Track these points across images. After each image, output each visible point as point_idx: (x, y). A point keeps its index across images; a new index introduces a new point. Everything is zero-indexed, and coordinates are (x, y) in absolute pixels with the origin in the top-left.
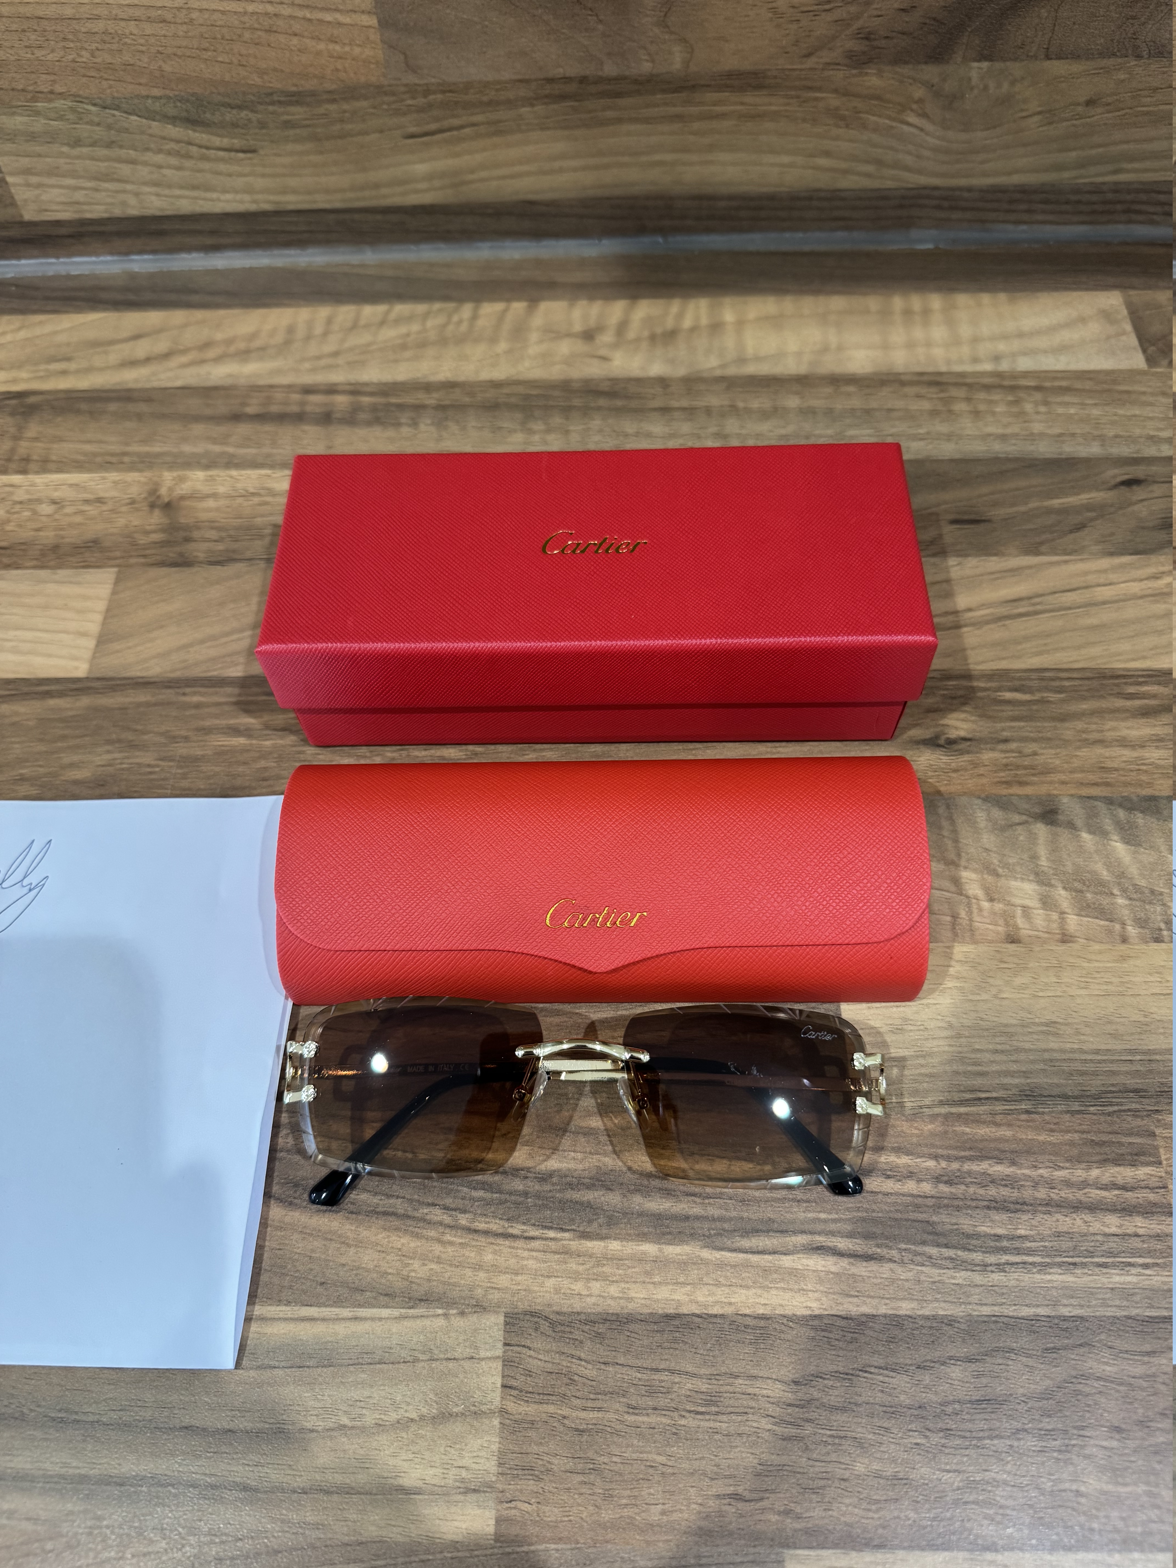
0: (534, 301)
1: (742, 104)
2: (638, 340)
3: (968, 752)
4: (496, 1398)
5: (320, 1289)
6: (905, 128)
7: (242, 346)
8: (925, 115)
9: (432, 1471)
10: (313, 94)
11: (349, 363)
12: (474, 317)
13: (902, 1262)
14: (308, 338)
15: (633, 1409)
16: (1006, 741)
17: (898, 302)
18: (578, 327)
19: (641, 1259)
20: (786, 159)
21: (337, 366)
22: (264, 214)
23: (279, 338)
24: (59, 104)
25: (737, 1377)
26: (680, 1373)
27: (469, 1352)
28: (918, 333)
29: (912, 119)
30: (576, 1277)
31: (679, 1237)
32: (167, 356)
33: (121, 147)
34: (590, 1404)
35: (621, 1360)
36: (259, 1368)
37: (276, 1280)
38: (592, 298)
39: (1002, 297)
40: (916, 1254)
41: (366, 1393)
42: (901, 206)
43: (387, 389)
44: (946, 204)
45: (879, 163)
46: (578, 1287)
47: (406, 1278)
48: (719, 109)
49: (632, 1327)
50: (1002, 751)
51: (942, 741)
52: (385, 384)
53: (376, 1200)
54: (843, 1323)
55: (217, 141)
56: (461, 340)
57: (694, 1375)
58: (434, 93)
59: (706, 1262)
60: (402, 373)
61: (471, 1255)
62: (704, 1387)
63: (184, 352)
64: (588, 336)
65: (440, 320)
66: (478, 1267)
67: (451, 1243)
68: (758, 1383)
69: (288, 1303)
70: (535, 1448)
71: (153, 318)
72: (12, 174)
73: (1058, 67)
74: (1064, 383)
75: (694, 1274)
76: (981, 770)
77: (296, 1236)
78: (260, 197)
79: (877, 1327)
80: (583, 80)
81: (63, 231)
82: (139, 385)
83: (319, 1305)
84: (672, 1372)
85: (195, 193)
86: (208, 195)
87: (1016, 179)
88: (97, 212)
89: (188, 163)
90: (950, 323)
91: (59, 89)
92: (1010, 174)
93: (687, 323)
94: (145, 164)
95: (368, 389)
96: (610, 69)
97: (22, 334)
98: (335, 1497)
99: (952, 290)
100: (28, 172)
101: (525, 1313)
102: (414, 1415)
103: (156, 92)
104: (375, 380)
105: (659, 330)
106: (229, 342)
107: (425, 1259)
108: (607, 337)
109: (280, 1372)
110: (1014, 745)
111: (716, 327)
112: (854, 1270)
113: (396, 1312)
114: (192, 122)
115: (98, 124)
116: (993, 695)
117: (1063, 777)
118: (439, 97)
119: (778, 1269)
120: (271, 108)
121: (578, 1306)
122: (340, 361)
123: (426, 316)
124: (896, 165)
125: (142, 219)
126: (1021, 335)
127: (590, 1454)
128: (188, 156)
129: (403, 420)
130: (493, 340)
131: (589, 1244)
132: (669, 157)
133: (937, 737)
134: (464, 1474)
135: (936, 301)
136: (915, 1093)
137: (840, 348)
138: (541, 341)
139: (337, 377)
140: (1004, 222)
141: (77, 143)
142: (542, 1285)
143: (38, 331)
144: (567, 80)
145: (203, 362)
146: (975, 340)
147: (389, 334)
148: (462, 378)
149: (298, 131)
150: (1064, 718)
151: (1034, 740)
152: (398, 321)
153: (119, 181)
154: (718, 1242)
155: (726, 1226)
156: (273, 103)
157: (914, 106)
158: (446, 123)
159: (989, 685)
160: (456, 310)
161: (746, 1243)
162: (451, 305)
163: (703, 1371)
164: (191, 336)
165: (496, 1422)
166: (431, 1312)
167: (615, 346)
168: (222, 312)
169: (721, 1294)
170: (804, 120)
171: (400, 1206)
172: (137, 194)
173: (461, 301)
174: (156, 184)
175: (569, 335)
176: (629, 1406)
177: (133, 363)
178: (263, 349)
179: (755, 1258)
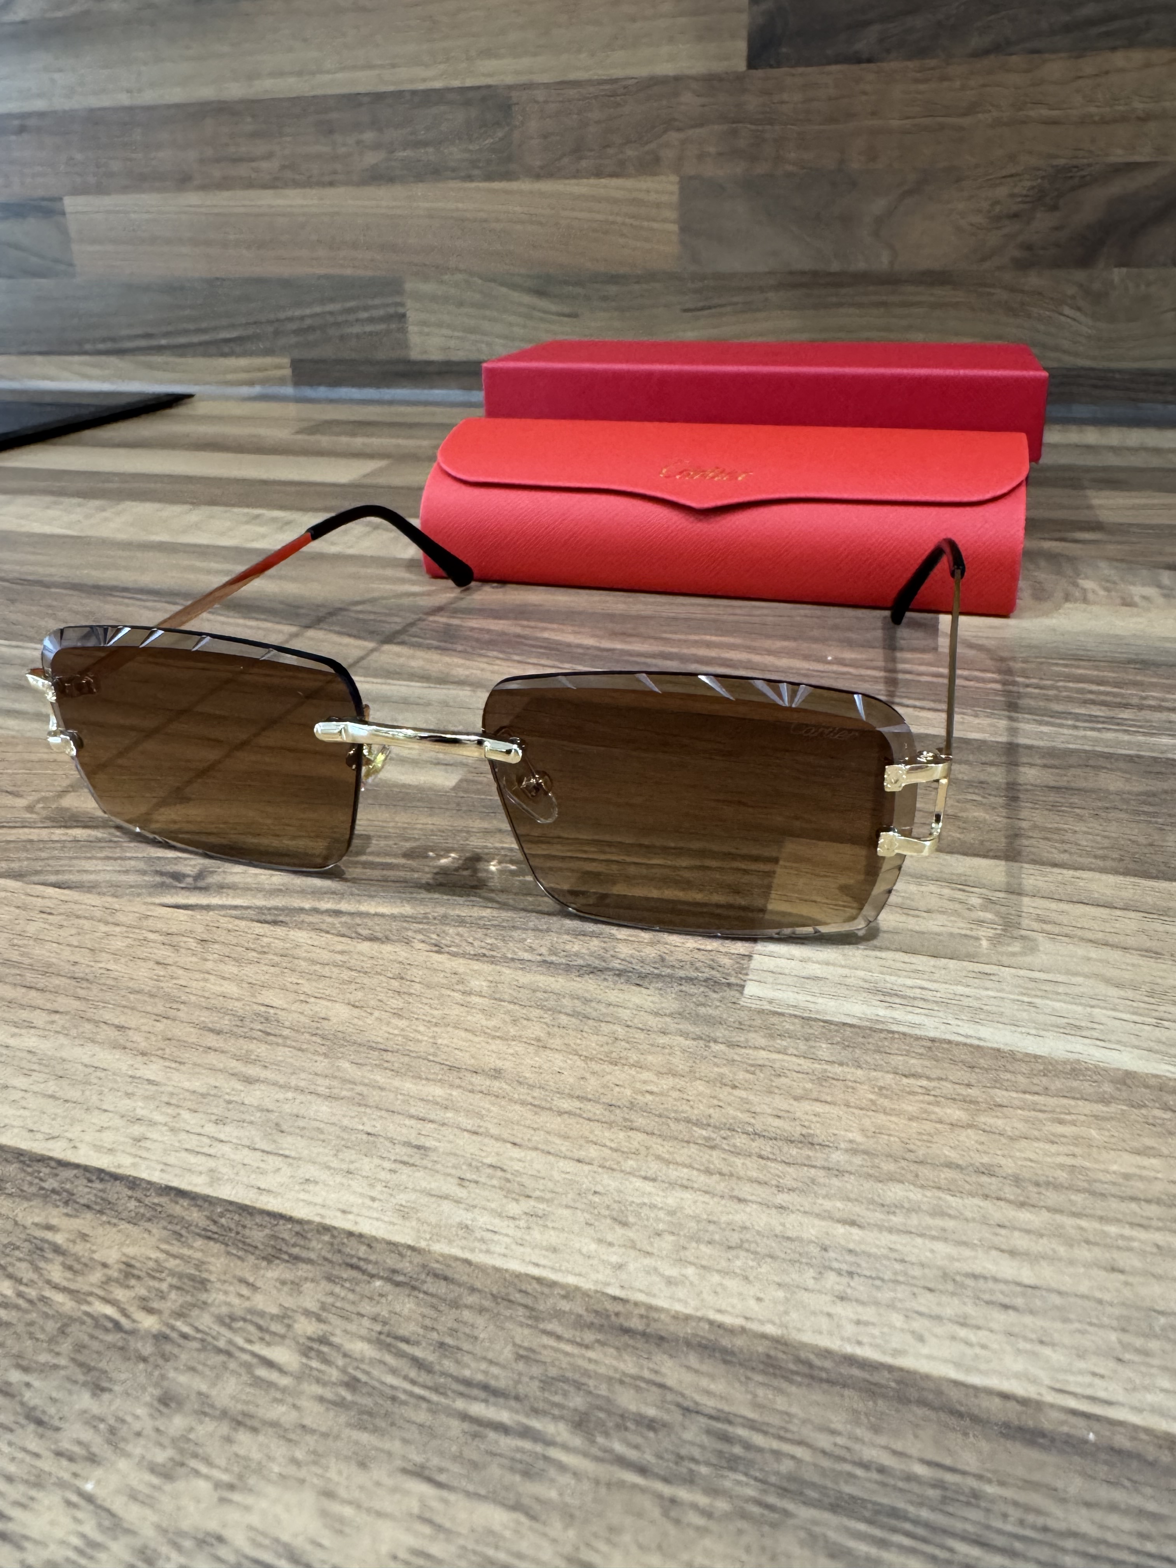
3: (1092, 545)
6: (1063, 318)
8: (1079, 309)
10: (625, 276)
16: (1132, 543)
24: (459, 277)
29: (1067, 310)
33: (489, 309)
50: (1129, 546)
55: (552, 307)
58: (709, 279)
72: (412, 324)
80: (815, 274)
88: (459, 356)
89: (530, 323)
91: (462, 266)
94: (502, 322)
96: (835, 267)
100: (424, 323)
103: (523, 271)
115: (479, 292)
118: (711, 282)
120: (596, 286)
128: (532, 318)
141: (461, 304)
144: (803, 273)
149: (610, 303)
156: (598, 282)
157: (1070, 302)
170: (981, 310)
172: (489, 344)
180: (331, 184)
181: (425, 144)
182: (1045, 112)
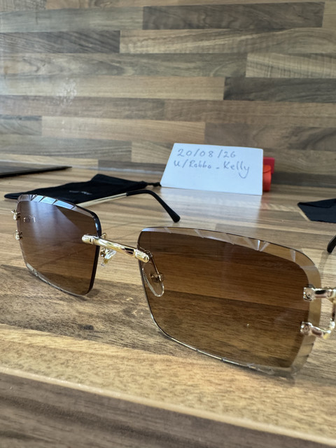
8: (303, 159)
24: (147, 142)
33: (154, 150)
72: (133, 153)
73: (328, 152)
88: (145, 162)
94: (157, 154)
103: (164, 142)
115: (152, 146)
125: (152, 164)
141: (146, 149)
153: (151, 156)
157: (301, 157)
172: (153, 159)
174: (157, 158)
180: (116, 118)
181: (141, 110)
182: (294, 115)
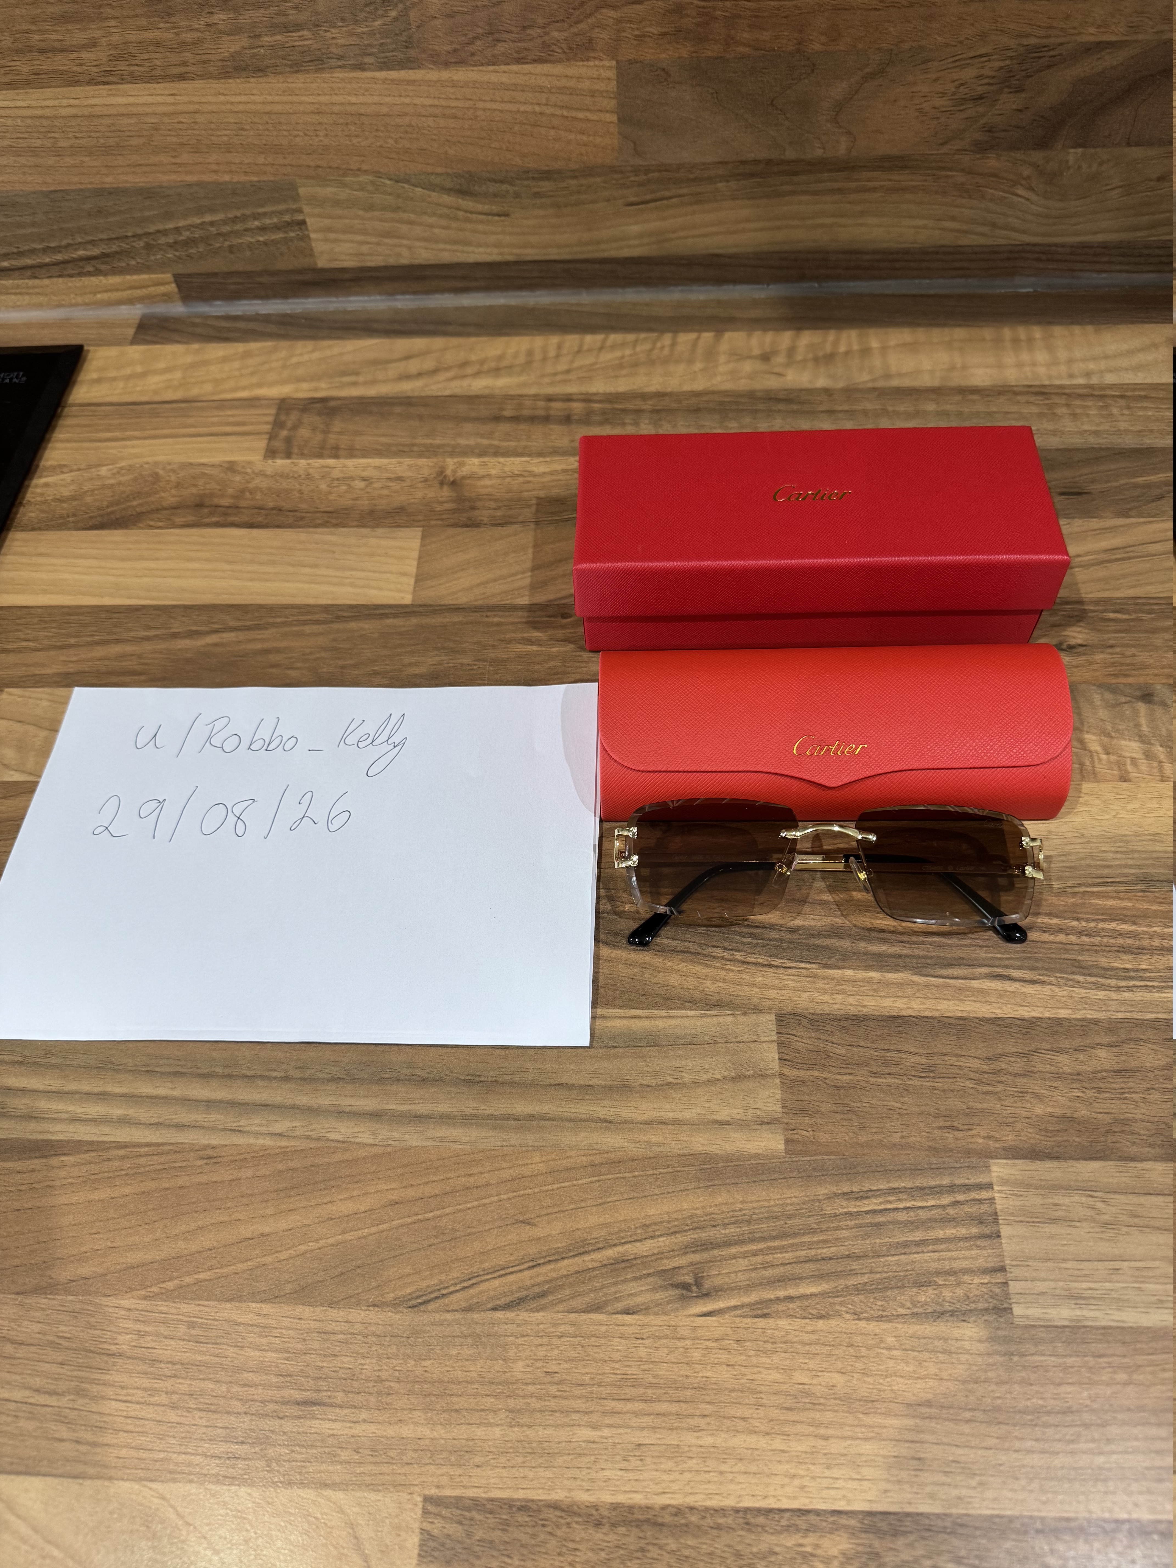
0: (720, 332)
1: (890, 180)
2: (804, 361)
3: (1084, 654)
4: (775, 1066)
5: (642, 999)
6: (1016, 199)
7: (493, 365)
8: (1031, 189)
9: (736, 1111)
10: (559, 172)
11: (579, 378)
12: (673, 344)
13: (1059, 986)
14: (544, 359)
15: (874, 1074)
16: (1112, 646)
17: (1007, 333)
18: (756, 352)
19: (870, 981)
20: (920, 222)
21: (570, 381)
22: (507, 264)
23: (522, 359)
24: (363, 178)
25: (945, 1055)
26: (905, 1052)
27: (753, 1038)
28: (1025, 357)
29: (1020, 191)
30: (824, 992)
31: (896, 968)
32: (435, 371)
33: (404, 211)
34: (843, 1071)
35: (862, 1044)
36: (605, 1047)
37: (610, 993)
38: (765, 330)
39: (1090, 328)
40: (1068, 980)
41: (683, 1063)
42: (1009, 259)
43: (612, 398)
44: (1044, 257)
45: (994, 225)
46: (826, 998)
47: (703, 992)
48: (871, 184)
49: (867, 1023)
50: (1110, 654)
51: (1064, 647)
52: (610, 394)
53: (674, 943)
54: (1019, 1022)
55: (480, 207)
56: (666, 361)
57: (915, 1054)
58: (654, 171)
59: (916, 984)
60: (622, 386)
61: (747, 978)
62: (923, 1062)
63: (448, 369)
64: (765, 357)
65: (647, 346)
66: (753, 985)
67: (732, 970)
68: (962, 1059)
69: (621, 1007)
70: (807, 1097)
71: (419, 343)
72: (315, 231)
73: (1136, 152)
74: (1142, 393)
75: (909, 991)
76: (1095, 667)
77: (620, 966)
78: (506, 250)
79: (1044, 1025)
80: (769, 162)
81: (347, 276)
82: (416, 394)
83: (642, 1008)
84: (900, 1052)
85: (455, 247)
86: (466, 248)
87: (1100, 238)
88: (376, 261)
89: (454, 225)
90: (1050, 349)
91: (365, 167)
92: (1096, 233)
93: (842, 349)
94: (421, 224)
95: (597, 398)
96: (790, 154)
97: (316, 355)
98: (670, 1127)
99: (1050, 323)
100: (329, 229)
101: (790, 1014)
102: (719, 1077)
103: (440, 170)
104: (601, 391)
105: (821, 354)
106: (482, 362)
107: (714, 980)
108: (780, 359)
109: (621, 1050)
110: (1118, 650)
111: (865, 352)
112: (1024, 990)
113: (698, 1013)
114: (462, 192)
115: (390, 194)
116: (1100, 615)
117: (1156, 671)
118: (656, 175)
119: (969, 989)
120: (526, 183)
121: (827, 1010)
122: (572, 376)
123: (635, 343)
124: (1006, 227)
125: (411, 267)
126: (1106, 357)
127: (847, 1101)
128: (456, 219)
129: (627, 421)
130: (691, 361)
131: (831, 972)
132: (828, 221)
133: (1061, 644)
134: (759, 1113)
135: (1037, 332)
136: (1060, 878)
137: (964, 367)
138: (729, 362)
139: (572, 389)
140: (1088, 271)
141: (371, 208)
142: (800, 996)
143: (328, 353)
144: (756, 162)
145: (464, 377)
146: (1070, 361)
147: (607, 357)
148: (669, 390)
149: (543, 200)
150: (1154, 631)
151: (1134, 646)
152: (613, 347)
153: (399, 237)
154: (925, 971)
155: (929, 961)
156: (528, 179)
157: (1023, 182)
158: (659, 195)
159: (1097, 608)
160: (658, 339)
161: (944, 972)
162: (654, 335)
163: (921, 1051)
164: (450, 357)
165: (777, 1081)
166: (723, 1012)
167: (788, 365)
168: (473, 339)
169: (929, 1004)
170: (937, 193)
171: (693, 947)
172: (410, 248)
173: (663, 332)
174: (426, 240)
175: (750, 357)
176: (871, 1072)
177: (408, 377)
178: (510, 367)
179: (952, 982)
181: (298, 26)
